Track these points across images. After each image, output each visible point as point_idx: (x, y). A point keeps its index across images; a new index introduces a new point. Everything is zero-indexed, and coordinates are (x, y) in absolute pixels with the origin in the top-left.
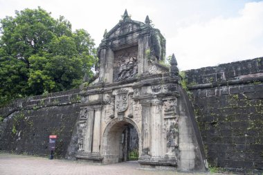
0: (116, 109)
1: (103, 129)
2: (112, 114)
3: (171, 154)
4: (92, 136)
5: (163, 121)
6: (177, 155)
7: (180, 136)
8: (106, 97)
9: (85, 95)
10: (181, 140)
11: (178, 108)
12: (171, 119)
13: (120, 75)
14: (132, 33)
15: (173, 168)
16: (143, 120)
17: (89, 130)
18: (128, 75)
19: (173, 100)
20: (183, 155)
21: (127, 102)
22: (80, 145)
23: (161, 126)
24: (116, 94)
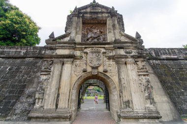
4: (59, 88)
5: (138, 77)
14: (102, 13)
19: (144, 61)
21: (101, 58)
22: (39, 99)
23: (138, 80)
24: (88, 51)
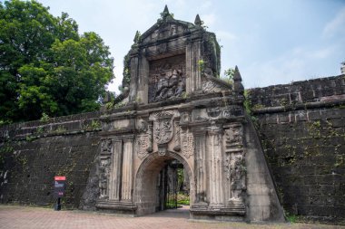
0: (156, 141)
1: (137, 168)
2: (149, 146)
3: (236, 200)
4: (121, 177)
5: (225, 156)
6: (244, 201)
7: (249, 176)
8: (140, 123)
9: (108, 121)
10: (250, 181)
11: (244, 138)
12: (236, 152)
13: (158, 93)
14: (177, 37)
15: (241, 219)
16: (195, 154)
17: (115, 169)
18: (170, 93)
19: (238, 127)
20: (253, 200)
21: (171, 129)
22: (103, 189)
23: (223, 162)
24: (154, 119)
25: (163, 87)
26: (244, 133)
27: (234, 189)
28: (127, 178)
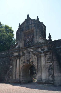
0: (26, 59)
1: (21, 68)
2: (24, 61)
3: (50, 78)
4: (16, 71)
5: (46, 63)
6: (53, 79)
7: (54, 70)
8: (21, 54)
9: (12, 53)
10: (55, 72)
12: (50, 62)
13: (27, 44)
15: (52, 85)
16: (38, 63)
17: (14, 69)
18: (30, 43)
20: (56, 79)
22: (11, 75)
23: (46, 66)
24: (25, 52)
25: (28, 42)
26: (52, 56)
27: (50, 75)
28: (18, 71)
